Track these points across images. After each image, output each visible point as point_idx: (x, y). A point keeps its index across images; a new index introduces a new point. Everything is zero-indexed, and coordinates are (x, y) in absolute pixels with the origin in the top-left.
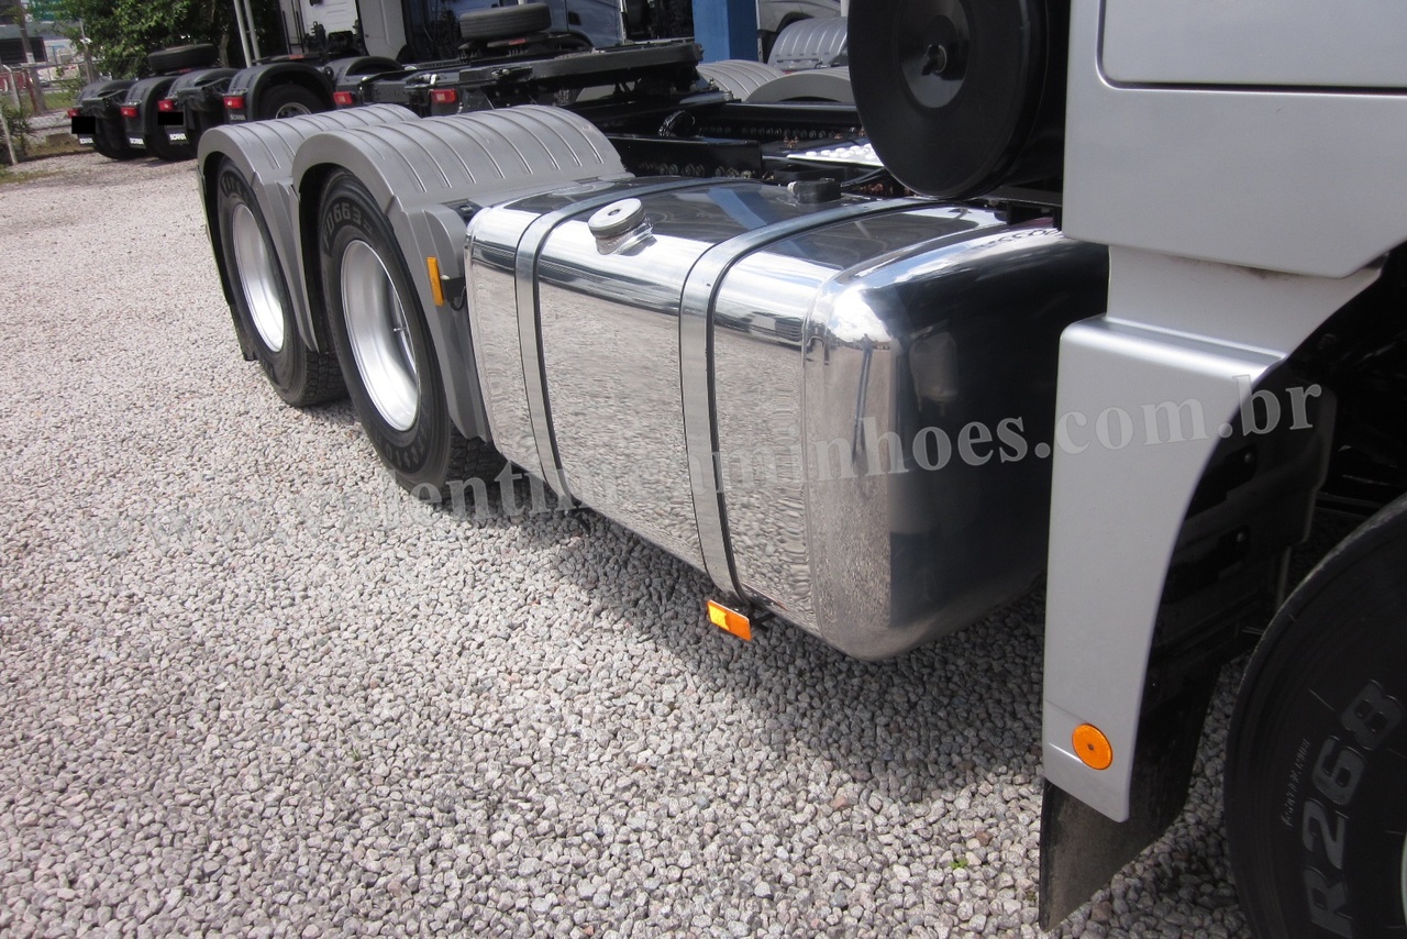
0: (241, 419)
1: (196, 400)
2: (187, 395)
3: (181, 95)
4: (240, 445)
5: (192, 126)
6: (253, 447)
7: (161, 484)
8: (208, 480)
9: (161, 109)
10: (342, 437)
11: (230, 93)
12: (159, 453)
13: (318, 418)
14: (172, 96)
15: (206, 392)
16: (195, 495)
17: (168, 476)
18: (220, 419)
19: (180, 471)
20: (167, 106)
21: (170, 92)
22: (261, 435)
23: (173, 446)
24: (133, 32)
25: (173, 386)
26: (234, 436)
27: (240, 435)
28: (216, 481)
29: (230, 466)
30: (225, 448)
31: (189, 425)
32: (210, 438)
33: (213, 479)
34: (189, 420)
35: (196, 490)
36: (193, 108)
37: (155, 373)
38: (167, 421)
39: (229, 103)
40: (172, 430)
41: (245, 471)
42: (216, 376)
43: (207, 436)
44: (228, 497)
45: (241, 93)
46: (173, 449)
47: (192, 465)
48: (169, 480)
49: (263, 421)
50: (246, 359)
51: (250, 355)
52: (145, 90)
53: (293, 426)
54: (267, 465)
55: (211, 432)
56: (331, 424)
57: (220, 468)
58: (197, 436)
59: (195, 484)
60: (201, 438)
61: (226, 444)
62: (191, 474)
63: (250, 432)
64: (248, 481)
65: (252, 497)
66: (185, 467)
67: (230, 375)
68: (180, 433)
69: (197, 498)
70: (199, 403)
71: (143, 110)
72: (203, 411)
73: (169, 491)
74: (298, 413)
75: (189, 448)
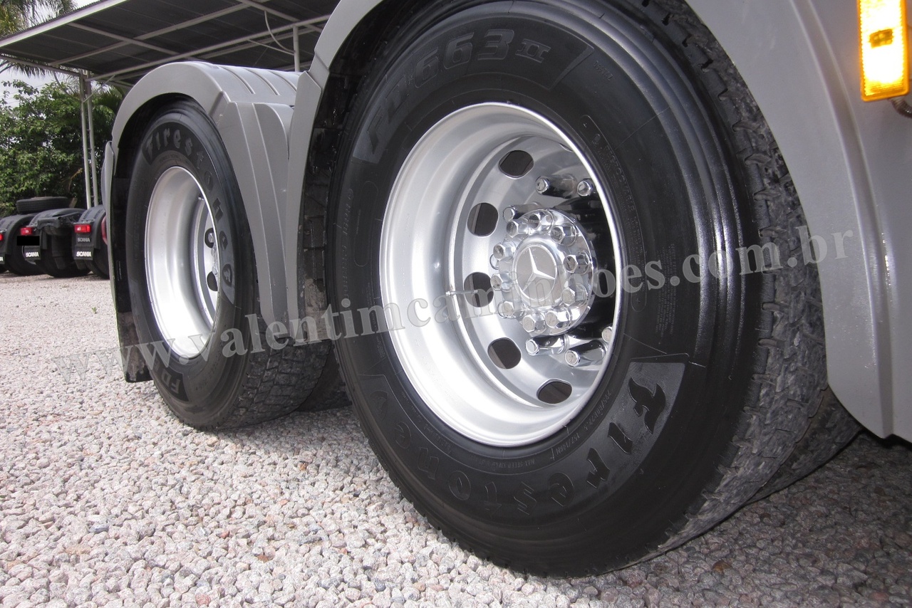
0: (132, 444)
1: (62, 423)
2: (50, 418)
3: (41, 223)
4: (139, 478)
5: (45, 247)
6: (161, 481)
7: (15, 538)
8: (97, 532)
9: (22, 234)
10: (296, 472)
11: (80, 222)
12: (11, 487)
13: (243, 446)
14: (33, 224)
15: (75, 415)
16: (77, 560)
17: (27, 522)
18: (101, 444)
19: (48, 515)
20: (27, 232)
21: (31, 223)
22: (167, 465)
23: (33, 477)
24: (7, 192)
25: (31, 409)
26: (125, 466)
27: (134, 465)
28: (112, 532)
29: (132, 509)
30: (116, 482)
31: (57, 451)
32: (90, 467)
33: (107, 530)
34: (56, 444)
35: (80, 549)
36: (49, 233)
37: (8, 395)
38: (24, 445)
39: (79, 229)
40: (31, 455)
41: (161, 520)
42: (86, 399)
43: (85, 465)
44: (141, 563)
45: (89, 222)
46: (33, 482)
47: (67, 506)
48: (28, 529)
49: (164, 448)
50: (128, 379)
51: (133, 375)
52: (11, 223)
53: (211, 455)
54: (192, 508)
55: (91, 460)
56: (267, 452)
57: (115, 511)
58: (70, 465)
59: (76, 538)
60: (76, 468)
61: (117, 477)
62: (66, 521)
63: (150, 460)
64: (170, 535)
65: (187, 565)
66: (54, 509)
67: (103, 399)
68: (43, 461)
69: (83, 565)
70: (68, 426)
71: (7, 236)
72: (74, 435)
73: (29, 550)
74: (214, 439)
75: (58, 481)
